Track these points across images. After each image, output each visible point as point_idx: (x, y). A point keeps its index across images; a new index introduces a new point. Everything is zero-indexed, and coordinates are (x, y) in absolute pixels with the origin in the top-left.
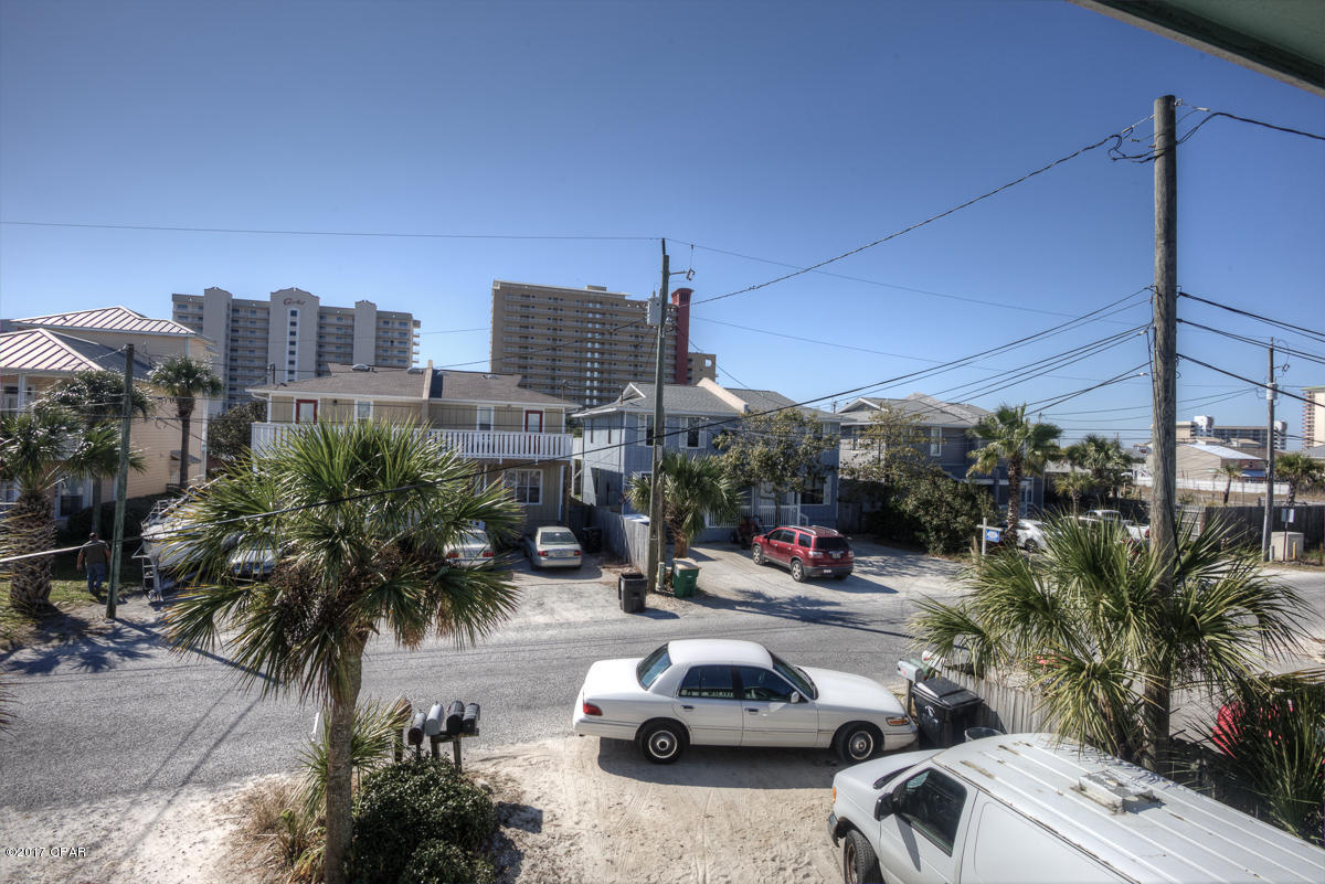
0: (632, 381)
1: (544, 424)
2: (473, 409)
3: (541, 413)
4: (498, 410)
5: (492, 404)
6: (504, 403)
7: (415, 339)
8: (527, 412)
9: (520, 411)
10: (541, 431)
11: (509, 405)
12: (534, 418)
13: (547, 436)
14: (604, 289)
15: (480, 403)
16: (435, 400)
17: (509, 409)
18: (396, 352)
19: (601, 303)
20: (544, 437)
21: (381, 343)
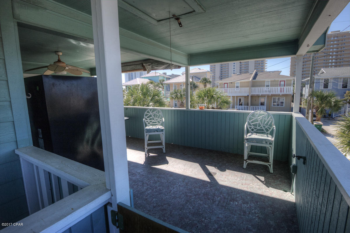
0: (323, 67)
1: (285, 84)
2: (264, 82)
3: (285, 81)
4: (271, 81)
5: (270, 80)
6: (273, 79)
7: (266, 62)
8: (280, 81)
9: (278, 81)
10: (284, 86)
11: (275, 80)
12: (282, 83)
13: (286, 87)
14: (339, 31)
15: (266, 80)
16: (254, 80)
17: (275, 81)
18: (260, 67)
19: (337, 37)
20: (285, 88)
21: (256, 65)
